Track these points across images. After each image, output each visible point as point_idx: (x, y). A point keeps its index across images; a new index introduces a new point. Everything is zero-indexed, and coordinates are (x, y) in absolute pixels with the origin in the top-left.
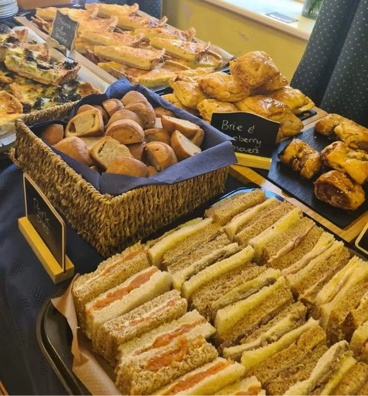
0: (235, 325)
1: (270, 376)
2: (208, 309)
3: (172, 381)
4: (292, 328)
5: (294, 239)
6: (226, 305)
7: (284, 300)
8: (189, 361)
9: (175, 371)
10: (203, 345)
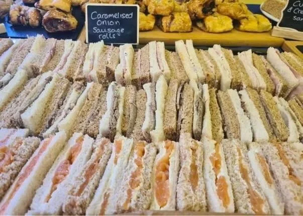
0: (42, 119)
1: (85, 126)
2: (13, 122)
3: (12, 181)
4: (80, 94)
5: (49, 51)
6: (26, 109)
7: (65, 85)
8: (18, 158)
9: (11, 172)
10: (23, 142)
